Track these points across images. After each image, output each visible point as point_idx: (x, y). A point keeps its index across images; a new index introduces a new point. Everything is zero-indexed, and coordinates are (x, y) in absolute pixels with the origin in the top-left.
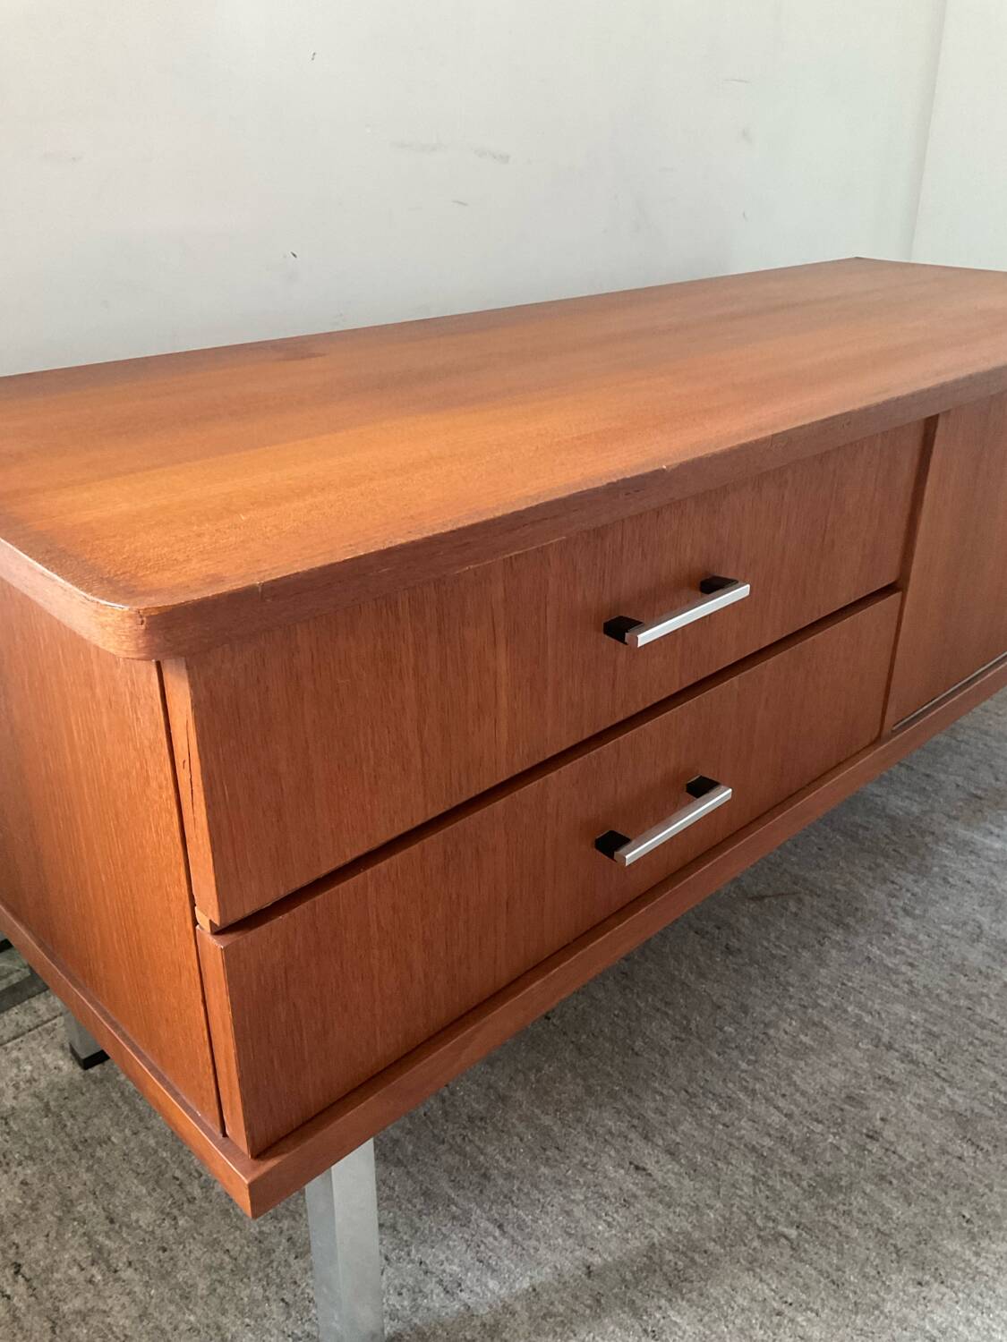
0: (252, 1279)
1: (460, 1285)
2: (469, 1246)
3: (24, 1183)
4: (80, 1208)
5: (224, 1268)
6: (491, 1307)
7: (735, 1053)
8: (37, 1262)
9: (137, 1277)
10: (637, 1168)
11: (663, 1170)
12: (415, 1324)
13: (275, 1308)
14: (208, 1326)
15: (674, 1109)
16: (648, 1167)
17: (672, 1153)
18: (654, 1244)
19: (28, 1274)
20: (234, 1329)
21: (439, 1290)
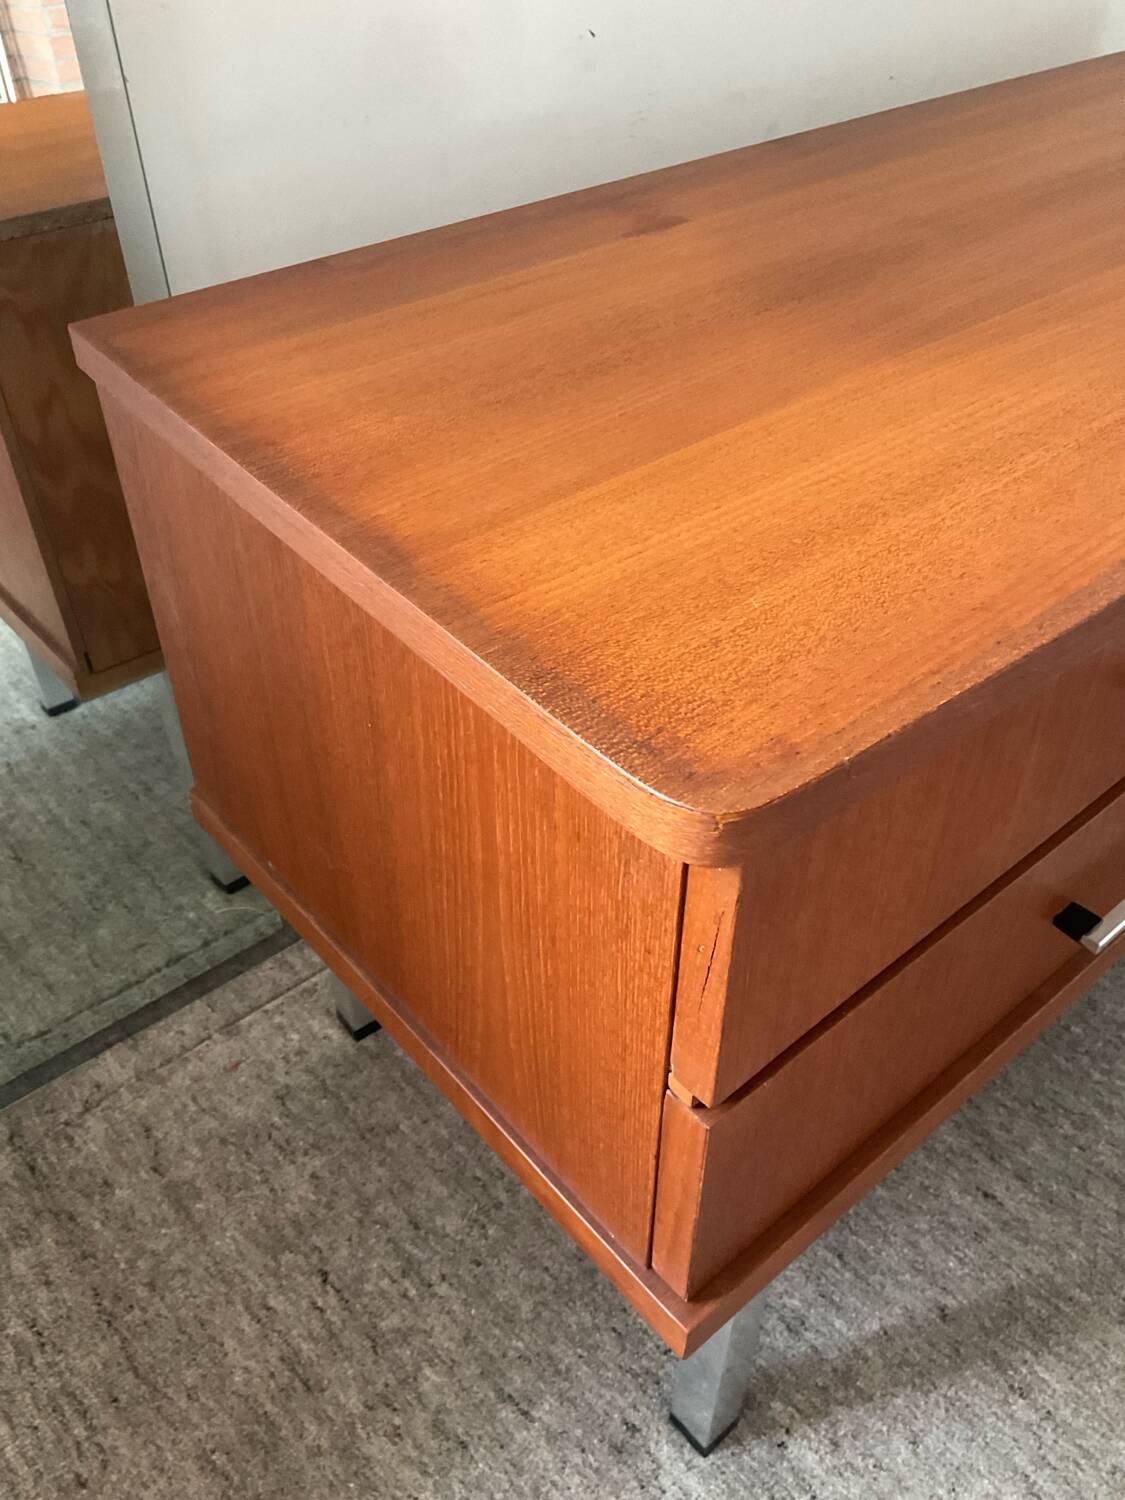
0: (578, 1304)
1: (803, 1323)
2: (808, 1277)
3: (314, 1176)
4: (380, 1209)
5: (545, 1289)
6: (840, 1350)
7: (1086, 1060)
8: (345, 1270)
9: (454, 1294)
10: (986, 1195)
11: (1016, 1200)
12: (761, 1366)
13: (608, 1339)
14: (538, 1355)
15: (1021, 1126)
16: (998, 1194)
17: (1024, 1178)
18: (1012, 1288)
19: (338, 1285)
20: (567, 1361)
21: (781, 1327)
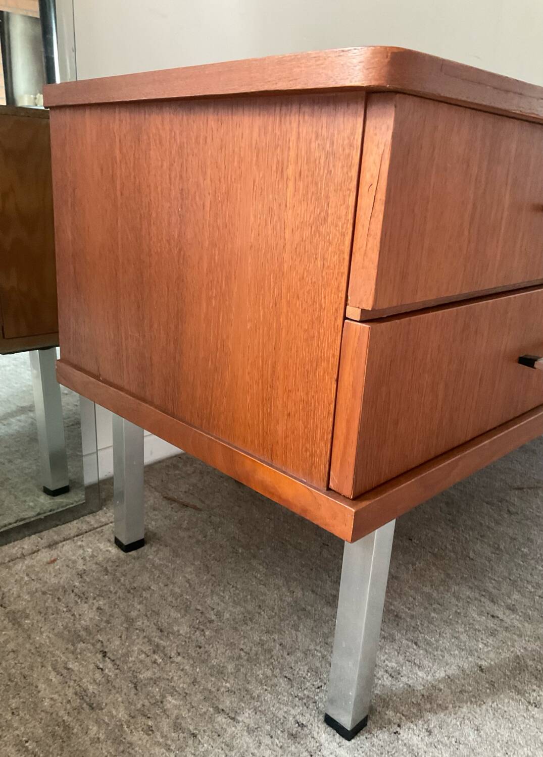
0: (263, 665)
1: (399, 674)
2: (398, 653)
3: (99, 609)
4: (139, 623)
5: (242, 658)
6: (424, 686)
7: (532, 562)
8: (117, 651)
9: (185, 661)
10: (493, 616)
11: (510, 619)
12: (377, 694)
13: (283, 683)
14: (240, 689)
15: (505, 588)
16: (499, 616)
17: (512, 609)
18: (518, 656)
19: (112, 658)
20: (258, 692)
21: (386, 676)
